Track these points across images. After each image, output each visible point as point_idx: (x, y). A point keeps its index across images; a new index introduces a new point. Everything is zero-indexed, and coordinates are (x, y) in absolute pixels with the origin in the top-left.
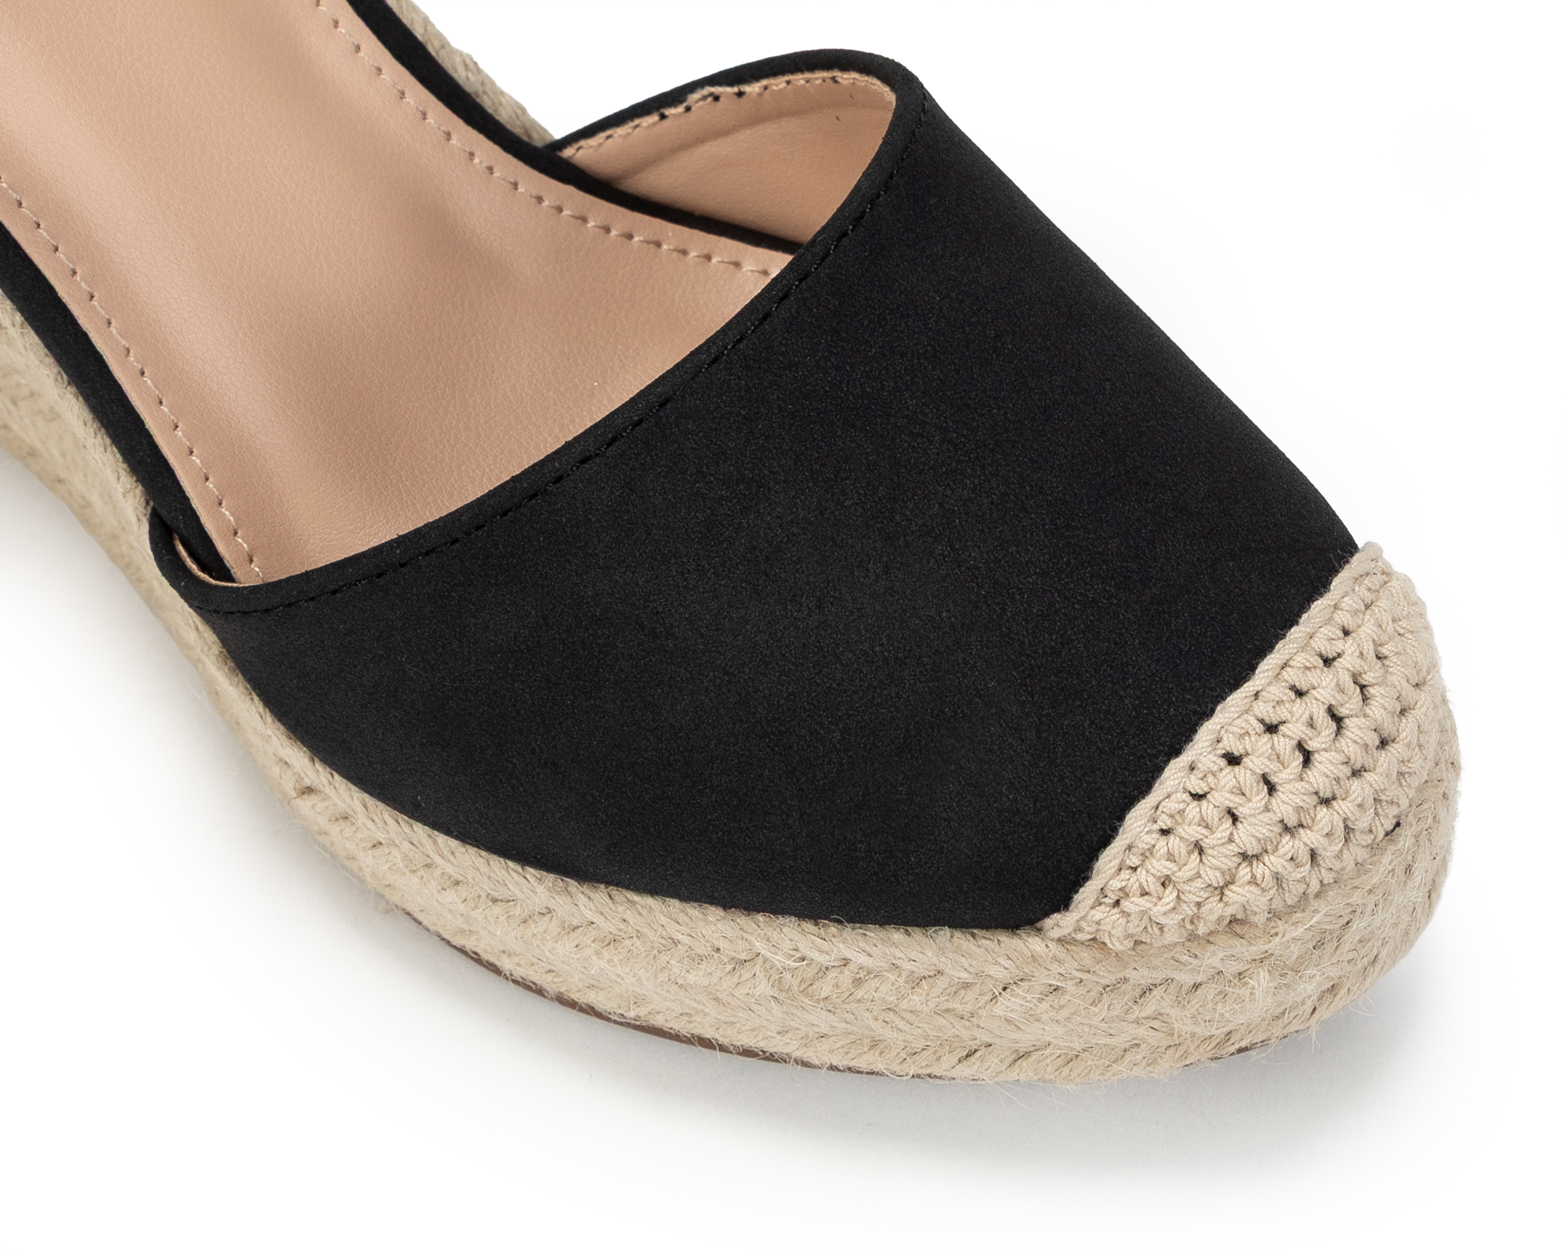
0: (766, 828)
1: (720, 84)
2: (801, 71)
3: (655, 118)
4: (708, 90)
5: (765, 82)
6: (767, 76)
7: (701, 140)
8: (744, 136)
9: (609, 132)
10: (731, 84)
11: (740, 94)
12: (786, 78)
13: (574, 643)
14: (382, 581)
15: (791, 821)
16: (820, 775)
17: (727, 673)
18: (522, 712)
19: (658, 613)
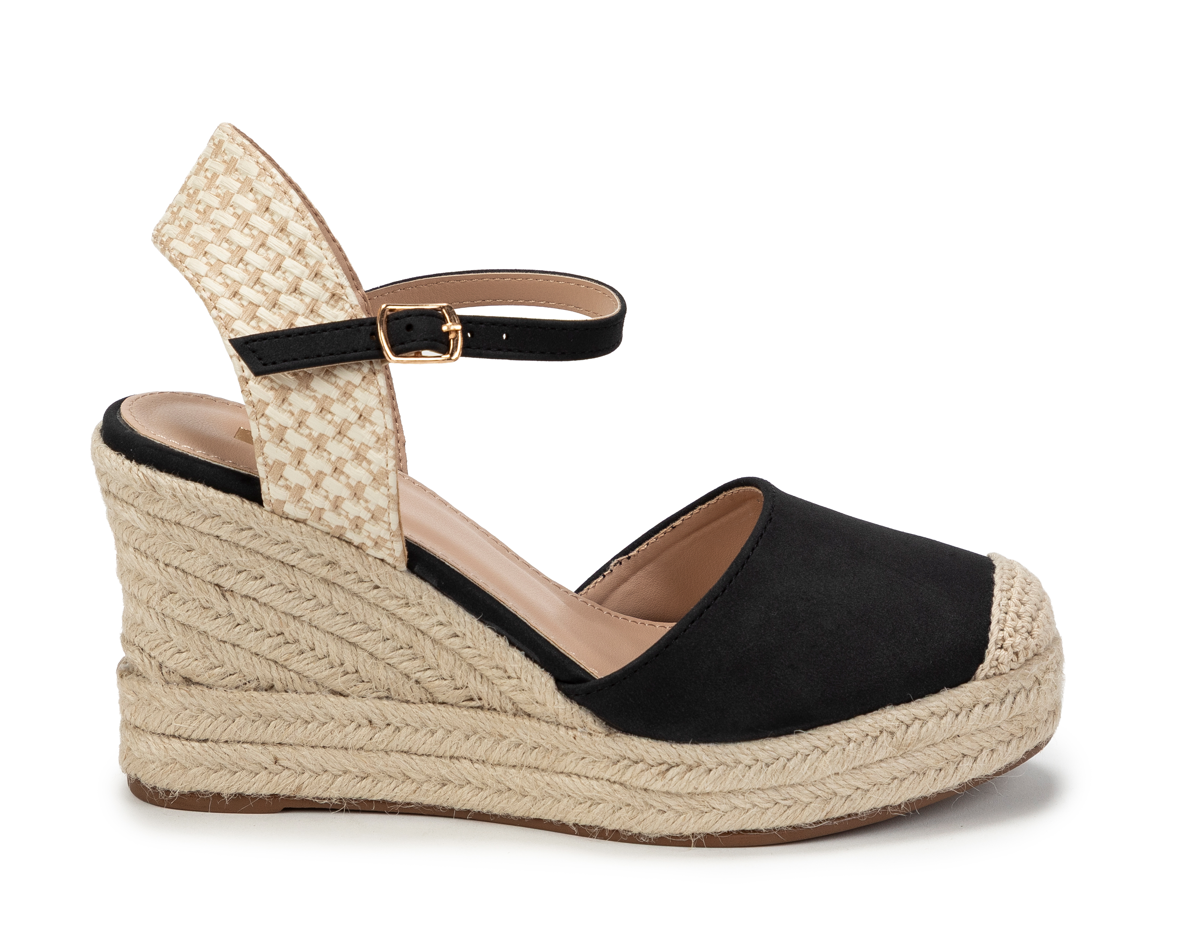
0: (877, 658)
1: (621, 556)
2: (653, 536)
3: (601, 577)
4: (616, 561)
5: (637, 549)
6: (637, 547)
7: (619, 585)
8: (633, 580)
9: (587, 587)
10: (625, 555)
11: (629, 558)
12: (646, 543)
13: (782, 613)
14: (703, 617)
15: (885, 652)
16: (887, 630)
17: (839, 605)
18: (773, 648)
19: (805, 592)
